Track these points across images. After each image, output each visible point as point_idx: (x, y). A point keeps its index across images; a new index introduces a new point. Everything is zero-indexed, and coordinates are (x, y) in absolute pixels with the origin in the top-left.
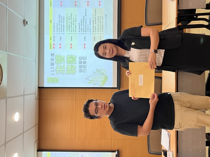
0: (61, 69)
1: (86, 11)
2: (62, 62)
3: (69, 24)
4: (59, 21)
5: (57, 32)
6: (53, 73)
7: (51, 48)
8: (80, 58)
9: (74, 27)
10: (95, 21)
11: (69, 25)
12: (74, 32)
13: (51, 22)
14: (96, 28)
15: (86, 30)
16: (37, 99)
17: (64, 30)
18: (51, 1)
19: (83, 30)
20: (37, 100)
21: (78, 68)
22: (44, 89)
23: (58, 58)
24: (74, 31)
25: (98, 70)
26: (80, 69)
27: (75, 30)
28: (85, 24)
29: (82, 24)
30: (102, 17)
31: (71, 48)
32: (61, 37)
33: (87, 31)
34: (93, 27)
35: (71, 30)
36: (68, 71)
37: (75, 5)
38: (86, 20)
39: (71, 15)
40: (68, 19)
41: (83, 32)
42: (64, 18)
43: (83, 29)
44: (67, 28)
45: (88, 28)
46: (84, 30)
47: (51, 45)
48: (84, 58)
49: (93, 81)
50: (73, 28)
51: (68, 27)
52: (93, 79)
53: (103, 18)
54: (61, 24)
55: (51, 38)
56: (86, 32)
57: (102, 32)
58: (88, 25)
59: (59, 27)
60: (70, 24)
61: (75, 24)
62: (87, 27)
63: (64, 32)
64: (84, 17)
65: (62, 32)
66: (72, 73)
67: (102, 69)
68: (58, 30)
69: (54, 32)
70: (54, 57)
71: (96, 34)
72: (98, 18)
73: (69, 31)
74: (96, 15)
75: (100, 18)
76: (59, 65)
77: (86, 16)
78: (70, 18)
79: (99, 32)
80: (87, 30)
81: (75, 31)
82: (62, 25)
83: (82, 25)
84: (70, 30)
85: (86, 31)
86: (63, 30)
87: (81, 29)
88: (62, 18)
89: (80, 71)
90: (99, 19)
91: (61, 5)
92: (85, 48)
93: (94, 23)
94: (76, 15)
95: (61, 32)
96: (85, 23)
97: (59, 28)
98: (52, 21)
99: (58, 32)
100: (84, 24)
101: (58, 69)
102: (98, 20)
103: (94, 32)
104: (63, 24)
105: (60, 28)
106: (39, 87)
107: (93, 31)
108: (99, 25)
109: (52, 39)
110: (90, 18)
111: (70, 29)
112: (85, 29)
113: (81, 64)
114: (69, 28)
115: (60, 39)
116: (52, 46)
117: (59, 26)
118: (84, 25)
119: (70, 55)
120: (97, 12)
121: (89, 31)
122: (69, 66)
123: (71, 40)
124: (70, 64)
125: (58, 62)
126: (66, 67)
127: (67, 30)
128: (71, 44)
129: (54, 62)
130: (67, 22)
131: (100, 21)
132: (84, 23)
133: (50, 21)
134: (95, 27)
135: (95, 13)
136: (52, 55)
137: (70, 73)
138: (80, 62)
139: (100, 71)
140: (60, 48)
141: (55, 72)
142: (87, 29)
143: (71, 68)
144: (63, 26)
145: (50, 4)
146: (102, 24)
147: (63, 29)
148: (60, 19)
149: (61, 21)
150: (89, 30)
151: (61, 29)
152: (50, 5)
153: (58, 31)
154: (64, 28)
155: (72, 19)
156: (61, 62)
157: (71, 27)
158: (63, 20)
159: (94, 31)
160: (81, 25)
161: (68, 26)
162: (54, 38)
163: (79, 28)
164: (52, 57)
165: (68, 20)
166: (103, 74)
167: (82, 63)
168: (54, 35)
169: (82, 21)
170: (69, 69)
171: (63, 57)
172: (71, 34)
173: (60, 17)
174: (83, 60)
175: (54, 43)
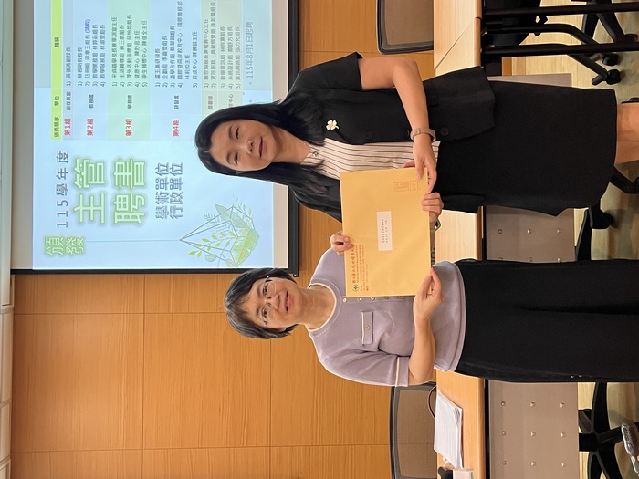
0: (92, 208)
1: (180, 9)
2: (98, 182)
3: (122, 52)
4: (88, 43)
5: (80, 80)
6: (63, 219)
7: (57, 135)
8: (161, 168)
9: (141, 64)
10: (213, 42)
11: (122, 56)
12: (137, 80)
13: (57, 45)
14: (214, 67)
15: (180, 72)
16: (7, 311)
17: (102, 71)
19: (169, 75)
20: (9, 317)
21: (152, 205)
22: (31, 276)
23: (81, 168)
24: (137, 77)
25: (222, 211)
26: (160, 205)
27: (141, 74)
28: (176, 52)
30: (234, 31)
31: (129, 133)
32: (91, 96)
33: (184, 77)
34: (206, 62)
35: (129, 71)
36: (117, 214)
38: (180, 40)
39: (129, 22)
40: (118, 35)
41: (170, 81)
42: (103, 32)
43: (169, 69)
44: (115, 66)
45: (187, 67)
46: (173, 72)
47: (57, 124)
48: (175, 168)
49: (206, 249)
50: (137, 66)
51: (118, 63)
52: (205, 240)
53: (237, 35)
54: (95, 51)
55: (57, 98)
56: (180, 81)
57: (234, 82)
58: (187, 57)
59: (88, 62)
60: (125, 52)
61: (141, 53)
62: (184, 64)
63: (103, 80)
64: (172, 28)
65: (95, 80)
66: (131, 219)
67: (236, 206)
68: (83, 73)
69: (69, 79)
70: (68, 166)
71: (214, 86)
72: (223, 34)
73: (122, 76)
74: (216, 22)
75: (230, 35)
76: (87, 193)
77: (180, 25)
78: (126, 30)
79: (227, 82)
80: (184, 75)
81: (141, 77)
82: (95, 55)
83: (168, 57)
84: (126, 73)
85: (180, 77)
86: (99, 73)
87: (162, 69)
88: (95, 32)
89: (162, 213)
90: (227, 37)
92: (176, 134)
93: (209, 49)
94: (144, 23)
95: (92, 80)
96: (176, 48)
97: (88, 66)
98: (61, 42)
99: (84, 80)
100: (172, 52)
101: (81, 208)
102: (223, 39)
103: (210, 81)
104: (99, 51)
105: (91, 66)
106: (13, 272)
107: (206, 78)
108: (227, 58)
109: (62, 101)
110: (195, 34)
111: (126, 69)
112: (176, 70)
113: (163, 191)
114: (122, 66)
115: (91, 101)
116: (62, 126)
117: (88, 58)
118: (173, 56)
119: (125, 157)
120: (216, 13)
121: (191, 77)
122: (122, 197)
123: (130, 107)
124: (125, 191)
125: (81, 183)
126: (109, 198)
127: (114, 71)
129: (67, 181)
130: (114, 45)
131: (230, 45)
132: (172, 49)
133: (53, 42)
134: (213, 62)
135: (213, 15)
137: (123, 219)
138: (161, 184)
139: (229, 212)
140: (90, 133)
141: (71, 219)
142: (183, 70)
143: (127, 203)
144: (99, 58)
146: (234, 53)
147: (99, 69)
148: (91, 34)
149: (91, 40)
150: (191, 74)
151: (91, 68)
153: (83, 76)
154: (103, 66)
155: (133, 35)
156: (93, 182)
157: (129, 61)
158: (99, 40)
159: (209, 75)
160: (162, 56)
161: (118, 58)
162: (68, 99)
163: (158, 67)
164: (62, 166)
165: (118, 38)
166: (240, 223)
167: (168, 186)
168: (69, 89)
169: (165, 44)
170: (120, 206)
171: (100, 166)
172: (130, 84)
173: (91, 26)
174: (170, 176)
175: (69, 115)
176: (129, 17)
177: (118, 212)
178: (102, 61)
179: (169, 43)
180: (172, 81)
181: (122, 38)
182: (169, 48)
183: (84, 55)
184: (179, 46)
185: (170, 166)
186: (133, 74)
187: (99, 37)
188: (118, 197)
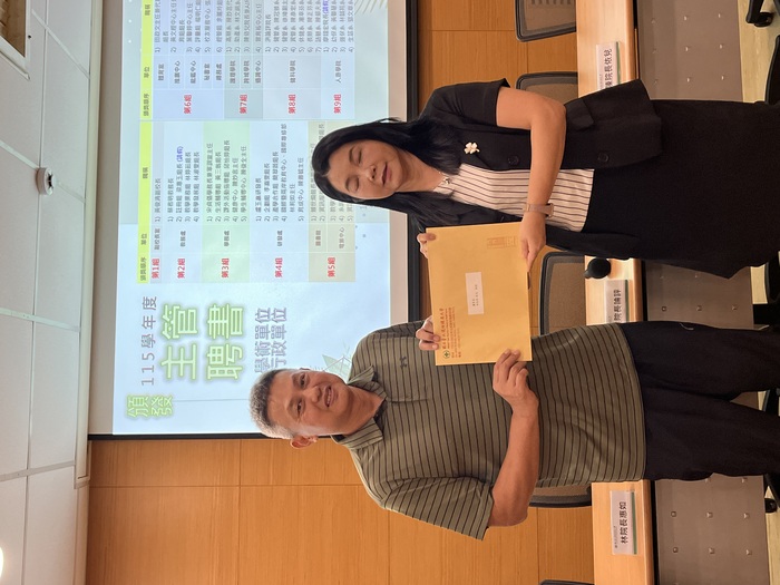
0: (182, 362)
1: (284, 133)
2: (189, 331)
3: (218, 182)
4: (179, 172)
5: (170, 215)
6: (148, 375)
7: (143, 278)
8: (262, 314)
9: (239, 195)
11: (218, 187)
12: (235, 214)
13: (145, 176)
14: (322, 198)
15: (283, 204)
16: (84, 484)
17: (196, 204)
18: (146, 96)
19: (271, 207)
20: (84, 491)
21: (251, 357)
22: (111, 443)
23: (171, 316)
24: (235, 210)
25: (331, 363)
26: (260, 357)
27: (239, 207)
28: (279, 182)
29: (267, 183)
31: (225, 274)
32: (183, 233)
33: (288, 210)
34: (313, 192)
36: (210, 369)
37: (243, 110)
38: (283, 168)
39: (227, 149)
40: (214, 163)
41: (272, 214)
42: (196, 161)
43: (271, 201)
44: (210, 198)
45: (292, 198)
46: (275, 204)
47: (143, 266)
48: (278, 314)
50: (235, 198)
51: (214, 195)
54: (188, 183)
55: (144, 236)
56: (284, 214)
57: (346, 214)
58: (292, 186)
59: (179, 194)
60: (222, 182)
61: (240, 183)
62: (288, 194)
63: (196, 214)
64: (275, 154)
65: (187, 214)
66: (226, 374)
67: (348, 357)
68: (174, 207)
69: (158, 214)
70: (156, 314)
71: (323, 219)
73: (217, 210)
76: (176, 344)
78: (223, 158)
79: (338, 214)
80: (288, 207)
81: (239, 210)
82: (188, 186)
83: (271, 187)
84: (222, 206)
85: (284, 210)
86: (192, 207)
87: (263, 201)
88: (188, 161)
89: (261, 367)
91: (187, 111)
92: (279, 274)
94: (243, 149)
95: (184, 215)
96: (280, 177)
97: (179, 198)
98: (150, 173)
99: (175, 215)
100: (275, 182)
103: (318, 214)
104: (192, 182)
105: (183, 199)
106: (91, 437)
107: (313, 210)
109: (150, 240)
110: (300, 160)
111: (222, 201)
112: (279, 201)
113: (264, 340)
114: (218, 198)
115: (183, 239)
116: (149, 268)
117: (179, 190)
118: (275, 186)
119: (221, 302)
121: (296, 209)
122: (217, 348)
123: (226, 244)
124: (220, 341)
125: (170, 333)
126: (202, 350)
127: (210, 204)
128: (225, 262)
129: (154, 331)
130: (210, 175)
132: (275, 178)
133: (141, 173)
136: (149, 303)
137: (217, 375)
138: (261, 332)
139: (339, 365)
140: (181, 275)
141: (158, 374)
142: (288, 201)
143: (222, 355)
144: (192, 189)
145: (142, 105)
147: (192, 202)
148: (184, 163)
149: (184, 169)
150: (297, 206)
151: (183, 201)
152: (142, 110)
153: (174, 210)
154: (196, 198)
155: (231, 163)
156: (184, 331)
157: (226, 193)
158: (192, 169)
159: (317, 207)
160: (263, 186)
161: (214, 190)
162: (156, 237)
163: (259, 198)
164: (148, 313)
165: (214, 167)
167: (270, 335)
168: (158, 225)
169: (267, 172)
170: (214, 358)
171: (192, 313)
172: (227, 219)
173: (184, 154)
174: (271, 323)
175: (157, 255)
176: (226, 143)
177: (212, 366)
178: (196, 193)
179: (271, 172)
180: (275, 214)
181: (218, 166)
182: (271, 177)
183: (175, 186)
184: (283, 174)
185: (272, 311)
186: (231, 207)
187: (192, 166)
188: (212, 348)
